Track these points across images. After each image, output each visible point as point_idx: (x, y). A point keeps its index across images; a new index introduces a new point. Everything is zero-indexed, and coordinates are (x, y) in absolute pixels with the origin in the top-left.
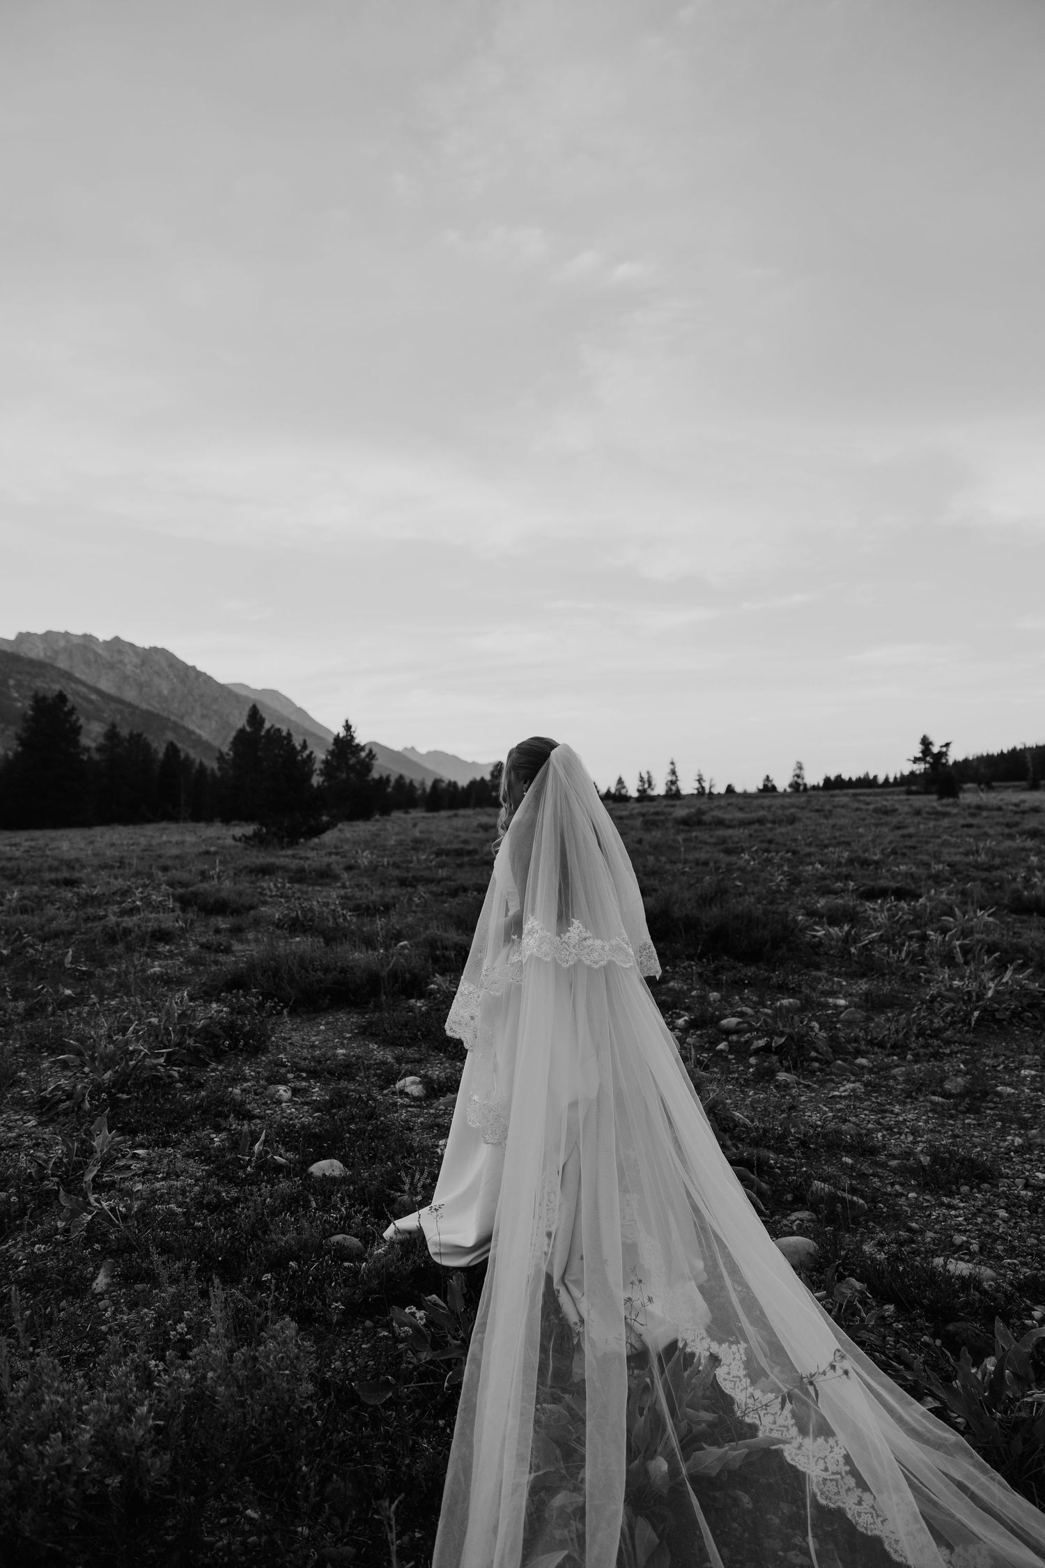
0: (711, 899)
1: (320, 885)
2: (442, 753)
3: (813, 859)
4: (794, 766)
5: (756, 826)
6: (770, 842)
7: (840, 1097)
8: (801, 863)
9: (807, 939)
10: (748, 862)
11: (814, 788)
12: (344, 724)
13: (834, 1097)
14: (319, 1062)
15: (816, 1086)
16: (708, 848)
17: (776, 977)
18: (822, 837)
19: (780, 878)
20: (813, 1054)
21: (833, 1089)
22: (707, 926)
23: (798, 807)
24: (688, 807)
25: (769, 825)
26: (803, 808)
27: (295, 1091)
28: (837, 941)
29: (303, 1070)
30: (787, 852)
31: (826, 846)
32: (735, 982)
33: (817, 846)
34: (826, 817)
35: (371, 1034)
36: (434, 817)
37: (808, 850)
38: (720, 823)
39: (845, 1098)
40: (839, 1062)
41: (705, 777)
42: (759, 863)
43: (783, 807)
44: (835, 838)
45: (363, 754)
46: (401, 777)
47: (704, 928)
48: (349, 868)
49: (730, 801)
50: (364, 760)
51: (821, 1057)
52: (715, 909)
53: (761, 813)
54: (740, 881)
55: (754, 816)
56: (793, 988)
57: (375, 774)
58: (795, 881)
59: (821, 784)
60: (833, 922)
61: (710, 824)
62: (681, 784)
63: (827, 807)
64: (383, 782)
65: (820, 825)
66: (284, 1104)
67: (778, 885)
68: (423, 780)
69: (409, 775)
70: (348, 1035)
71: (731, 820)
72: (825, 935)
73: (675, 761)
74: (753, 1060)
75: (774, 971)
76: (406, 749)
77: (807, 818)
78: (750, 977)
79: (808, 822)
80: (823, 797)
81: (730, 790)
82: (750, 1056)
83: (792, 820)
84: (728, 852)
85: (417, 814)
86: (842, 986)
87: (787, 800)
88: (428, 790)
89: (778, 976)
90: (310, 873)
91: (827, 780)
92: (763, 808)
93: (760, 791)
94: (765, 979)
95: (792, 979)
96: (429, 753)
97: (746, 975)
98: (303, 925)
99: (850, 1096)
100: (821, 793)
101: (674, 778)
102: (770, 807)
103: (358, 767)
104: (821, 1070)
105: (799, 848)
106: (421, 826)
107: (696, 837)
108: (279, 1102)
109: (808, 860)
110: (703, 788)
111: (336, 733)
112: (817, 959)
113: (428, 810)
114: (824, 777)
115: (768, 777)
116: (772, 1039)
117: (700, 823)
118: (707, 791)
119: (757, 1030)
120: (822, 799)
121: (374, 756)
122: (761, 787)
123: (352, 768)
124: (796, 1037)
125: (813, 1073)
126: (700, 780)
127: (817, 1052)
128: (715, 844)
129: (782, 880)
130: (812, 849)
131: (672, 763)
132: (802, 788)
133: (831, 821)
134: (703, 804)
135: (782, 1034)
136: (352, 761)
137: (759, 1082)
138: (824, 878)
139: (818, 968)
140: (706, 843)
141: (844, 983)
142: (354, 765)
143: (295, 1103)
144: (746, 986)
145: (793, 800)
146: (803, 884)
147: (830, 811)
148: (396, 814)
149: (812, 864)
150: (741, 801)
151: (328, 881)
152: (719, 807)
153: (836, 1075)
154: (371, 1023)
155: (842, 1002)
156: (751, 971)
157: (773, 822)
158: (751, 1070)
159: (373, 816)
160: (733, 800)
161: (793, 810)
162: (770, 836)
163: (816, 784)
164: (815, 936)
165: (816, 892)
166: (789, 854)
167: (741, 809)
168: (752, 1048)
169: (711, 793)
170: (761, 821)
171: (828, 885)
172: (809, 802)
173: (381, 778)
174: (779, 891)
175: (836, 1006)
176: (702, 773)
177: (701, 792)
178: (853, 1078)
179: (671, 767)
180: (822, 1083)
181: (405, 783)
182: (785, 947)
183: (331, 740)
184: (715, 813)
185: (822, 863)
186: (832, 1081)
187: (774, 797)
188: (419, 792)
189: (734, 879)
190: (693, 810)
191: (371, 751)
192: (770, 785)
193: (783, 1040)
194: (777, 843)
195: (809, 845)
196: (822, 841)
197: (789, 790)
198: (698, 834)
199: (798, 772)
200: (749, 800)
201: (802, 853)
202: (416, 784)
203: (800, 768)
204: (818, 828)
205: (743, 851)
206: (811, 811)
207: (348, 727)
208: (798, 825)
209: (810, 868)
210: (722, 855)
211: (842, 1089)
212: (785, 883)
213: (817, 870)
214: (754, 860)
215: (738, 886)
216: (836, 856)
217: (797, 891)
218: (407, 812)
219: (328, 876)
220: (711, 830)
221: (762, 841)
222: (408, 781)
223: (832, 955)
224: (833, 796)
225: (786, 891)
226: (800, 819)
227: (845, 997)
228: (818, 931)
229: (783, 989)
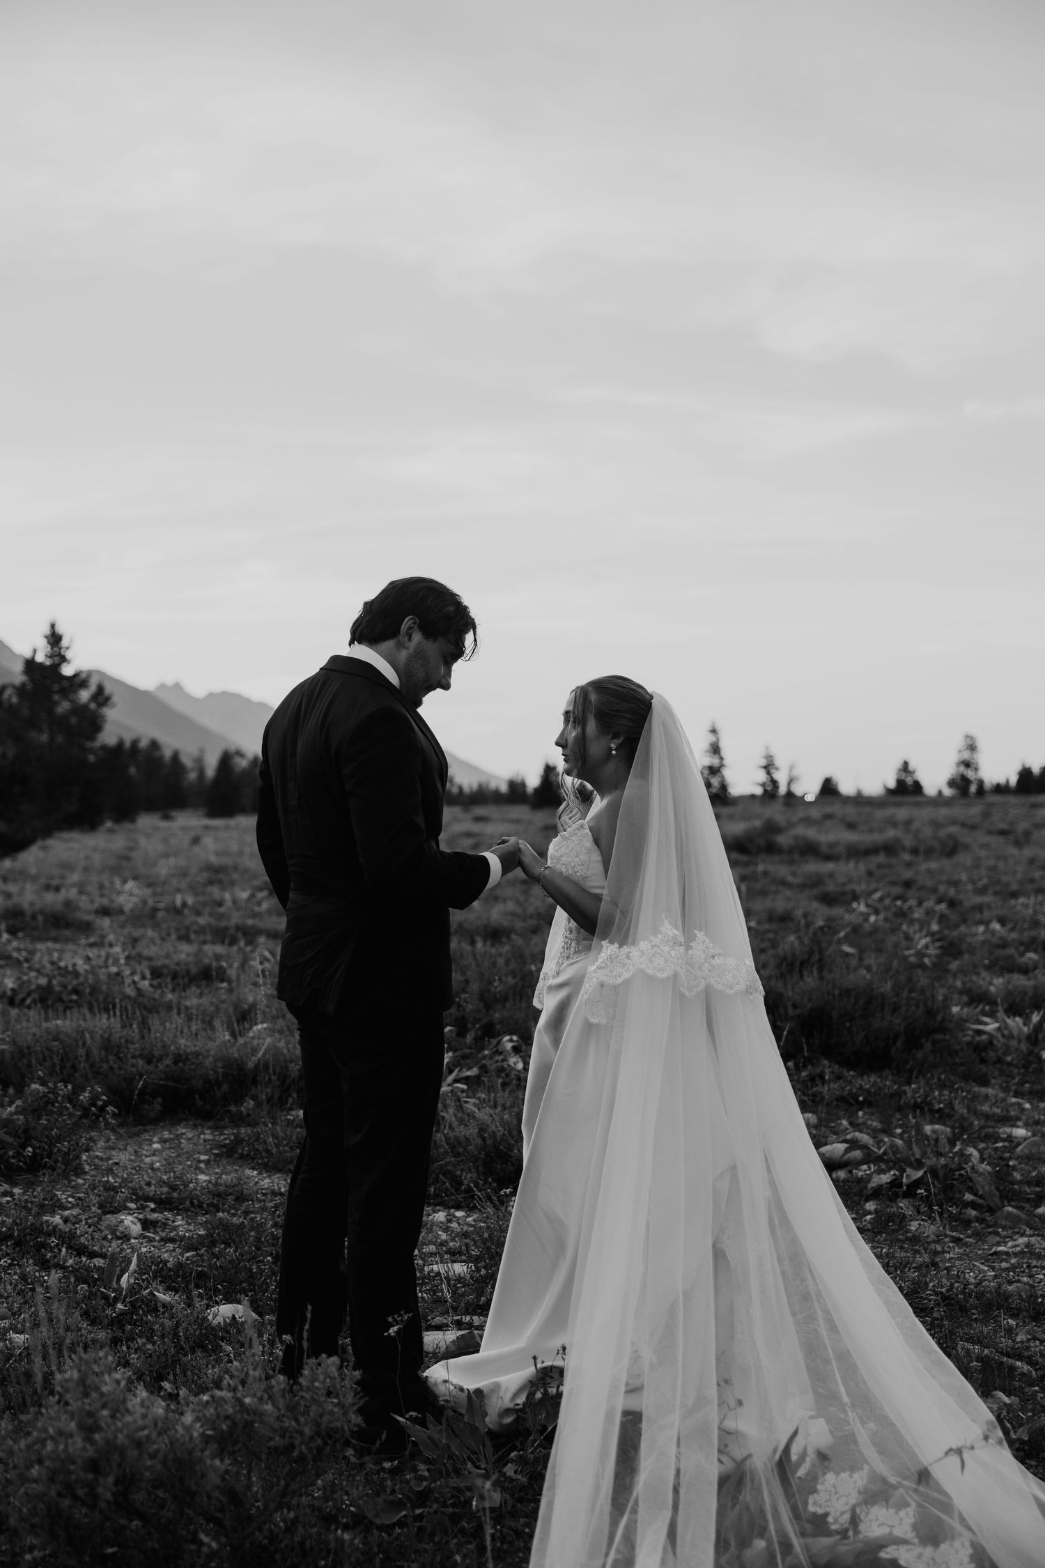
0: (802, 964)
1: (55, 940)
2: (237, 698)
3: (987, 914)
4: (958, 742)
5: (881, 858)
6: (908, 884)
7: (1007, 1253)
8: (964, 921)
9: (968, 1039)
10: (866, 917)
11: (1000, 789)
12: (48, 631)
13: (996, 1253)
14: (174, 1188)
15: (971, 1240)
16: (788, 893)
17: (913, 1091)
18: (1005, 879)
19: (923, 942)
20: (968, 1197)
21: (998, 1244)
22: (795, 1006)
23: (963, 825)
24: (744, 818)
25: (906, 857)
26: (973, 827)
27: (146, 1224)
28: (1020, 1041)
29: (148, 1199)
30: (939, 901)
31: (1014, 895)
32: (841, 1099)
33: (996, 894)
34: (1018, 844)
35: (242, 1156)
36: (227, 828)
37: (978, 899)
38: (810, 850)
39: (1015, 1254)
40: (1010, 1209)
41: (778, 762)
42: (886, 920)
43: (936, 824)
44: (1032, 881)
45: (84, 695)
46: (154, 745)
47: (791, 1011)
48: (105, 912)
49: (829, 810)
50: (85, 707)
51: (980, 1201)
52: (809, 980)
53: (891, 833)
54: (851, 945)
55: (878, 838)
56: (940, 1110)
57: (108, 737)
58: (951, 949)
59: (1013, 780)
60: (1013, 1010)
61: (790, 851)
62: (729, 774)
63: (1022, 826)
64: (121, 754)
65: (1005, 858)
66: (133, 1241)
67: (920, 954)
68: (202, 751)
69: (171, 742)
70: (203, 1157)
71: (832, 845)
72: (999, 1029)
73: (718, 727)
74: (871, 1206)
75: (909, 1084)
76: (163, 686)
77: (982, 846)
78: (868, 1091)
79: (983, 853)
80: (1016, 807)
81: (829, 788)
82: (867, 1200)
83: (951, 849)
84: (829, 900)
85: (188, 821)
86: (1023, 1110)
87: (943, 812)
88: (210, 772)
89: (915, 1091)
90: (34, 917)
91: (1025, 774)
92: (895, 825)
93: (890, 792)
94: (893, 1096)
95: (939, 1097)
96: (211, 696)
97: (861, 1087)
98: (60, 1000)
99: (1022, 1252)
100: (1012, 799)
101: (715, 762)
102: (908, 823)
103: (74, 720)
104: (981, 1220)
105: (961, 897)
106: (209, 842)
107: (766, 873)
108: (125, 1237)
109: (978, 917)
110: (774, 783)
111: (28, 654)
112: (984, 1068)
113: (213, 814)
114: (1018, 768)
115: (906, 764)
116: (902, 1171)
117: (771, 849)
118: (783, 790)
119: (879, 1159)
120: (1013, 812)
121: (107, 699)
122: (892, 784)
123: (60, 724)
124: (941, 1173)
125: (967, 1223)
126: (769, 767)
127: (976, 1194)
128: (803, 887)
129: (927, 946)
130: (987, 899)
131: (714, 731)
132: (973, 788)
133: (1028, 852)
134: (775, 812)
135: (918, 1165)
136: (64, 707)
137: (880, 1233)
138: (1004, 945)
139: (984, 1081)
140: (783, 883)
141: (1027, 1106)
142: (65, 717)
143: (150, 1240)
144: (861, 1106)
145: (958, 812)
146: (966, 956)
147: (1027, 834)
148: (146, 821)
149: (987, 923)
150: (851, 811)
151: (67, 933)
152: (808, 821)
153: (1004, 1228)
154: (238, 1141)
155: (1020, 1132)
156: (868, 1082)
157: (915, 851)
158: (868, 1217)
159: (101, 823)
160: (836, 809)
161: (954, 829)
162: (907, 874)
163: (1002, 781)
164: (979, 1032)
165: (988, 968)
166: (943, 906)
167: (851, 826)
168: (870, 1186)
169: (790, 794)
170: (890, 849)
171: (1012, 957)
172: (986, 815)
173: (120, 744)
174: (922, 966)
175: (1010, 1138)
176: (774, 752)
177: (770, 792)
178: (1028, 1232)
179: (712, 738)
180: (979, 1236)
181: (161, 758)
182: (928, 1046)
183: (18, 667)
184: (802, 831)
185: (1002, 921)
186: (997, 1234)
187: (917, 804)
188: (193, 776)
189: (839, 942)
190: (757, 823)
191: (100, 689)
192: (909, 781)
193: (920, 1173)
194: (921, 888)
195: (982, 891)
196: (1007, 885)
197: (948, 792)
198: (771, 868)
199: (966, 755)
200: (867, 810)
201: (967, 904)
202: (187, 761)
203: (972, 748)
204: (1001, 865)
205: (856, 898)
206: (990, 832)
207: (55, 639)
208: (964, 859)
209: (981, 929)
210: (815, 905)
211: (1010, 1244)
212: (932, 951)
213: (993, 933)
214: (877, 912)
215: (847, 954)
216: (1030, 911)
217: (954, 965)
218: (166, 817)
219: (68, 925)
220: (792, 862)
221: (894, 884)
222: (167, 753)
223: (1009, 1064)
224: (1035, 806)
225: (935, 965)
226: (966, 847)
227: (1026, 1125)
228: (987, 1024)
229: (923, 1108)
